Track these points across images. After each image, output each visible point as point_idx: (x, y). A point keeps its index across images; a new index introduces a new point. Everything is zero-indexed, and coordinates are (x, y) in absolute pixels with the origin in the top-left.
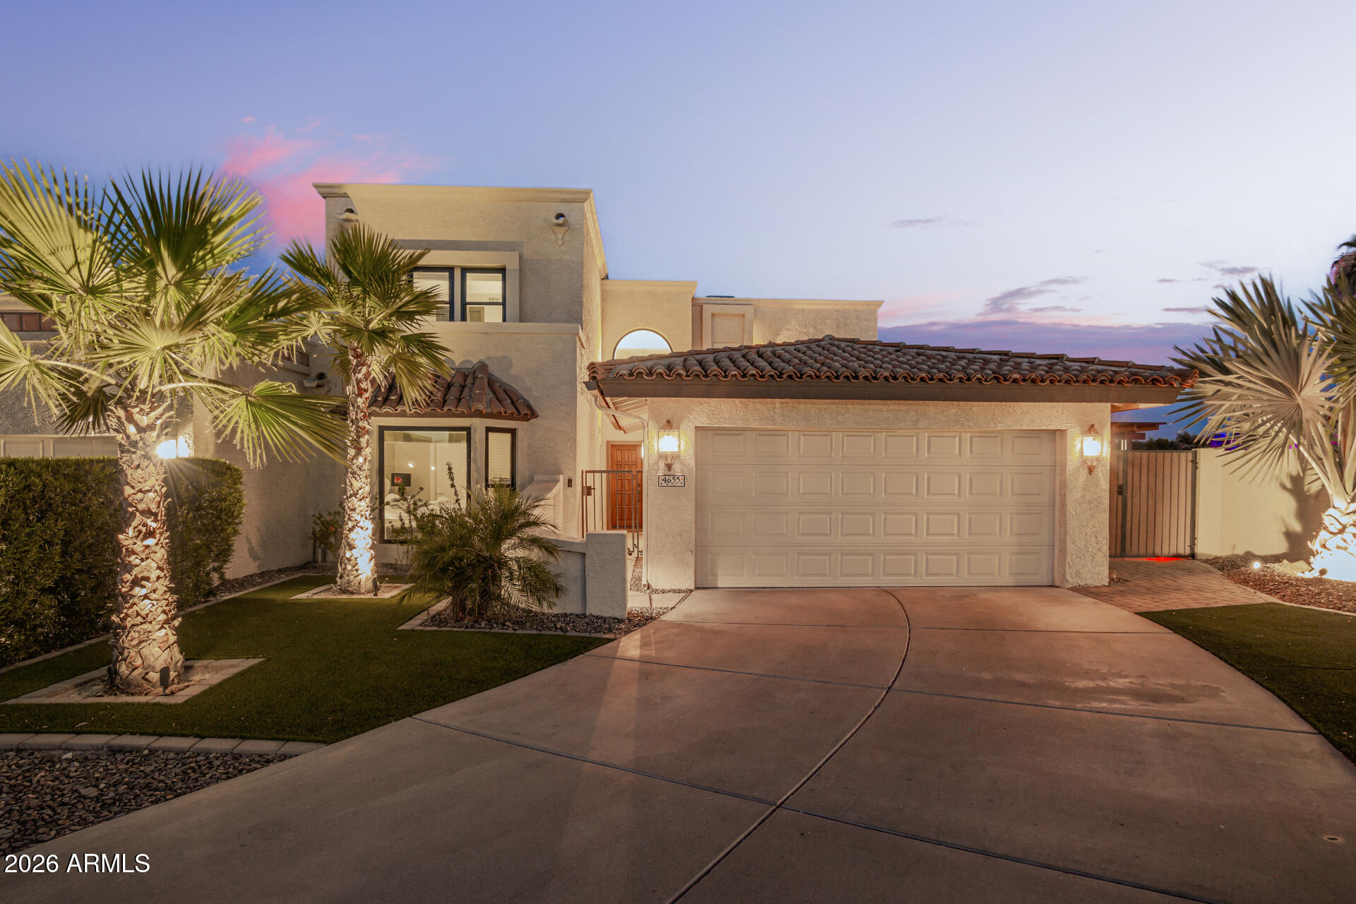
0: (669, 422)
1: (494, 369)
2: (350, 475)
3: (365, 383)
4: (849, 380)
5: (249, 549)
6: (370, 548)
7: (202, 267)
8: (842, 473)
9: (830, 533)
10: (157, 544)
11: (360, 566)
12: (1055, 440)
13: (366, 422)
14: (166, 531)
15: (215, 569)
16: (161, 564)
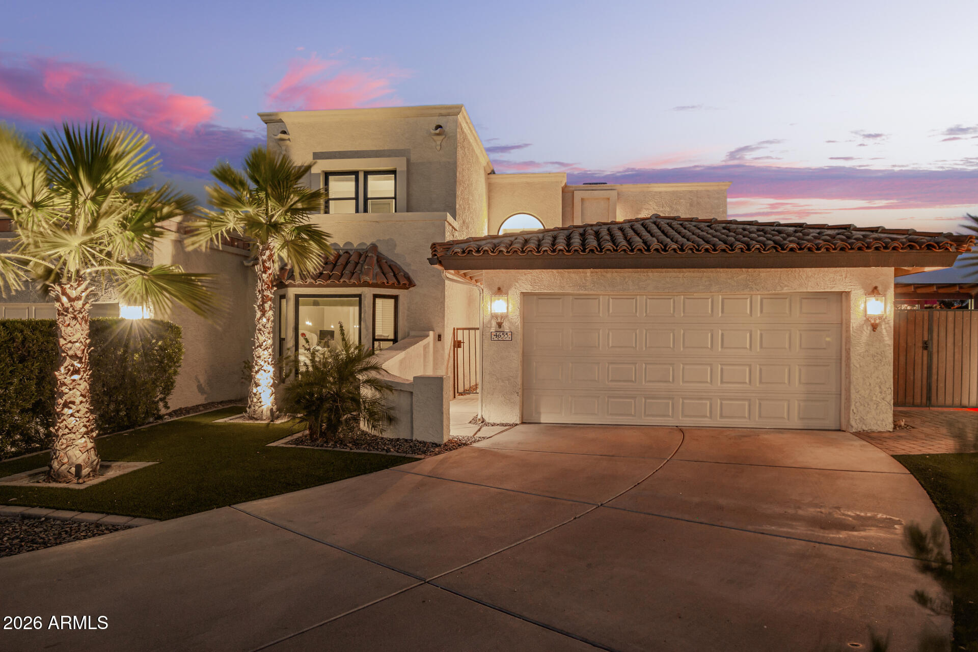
0: (499, 289)
1: (382, 249)
2: (257, 331)
3: (268, 263)
4: (642, 252)
5: (198, 386)
6: (271, 386)
7: (110, 186)
8: (646, 330)
9: (635, 379)
10: (81, 379)
11: (262, 399)
12: (841, 302)
13: (269, 292)
14: (89, 370)
15: (161, 400)
16: (84, 393)
